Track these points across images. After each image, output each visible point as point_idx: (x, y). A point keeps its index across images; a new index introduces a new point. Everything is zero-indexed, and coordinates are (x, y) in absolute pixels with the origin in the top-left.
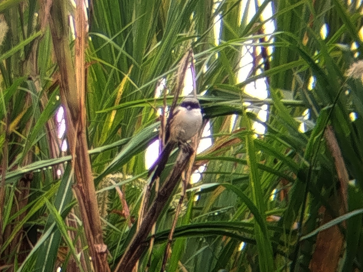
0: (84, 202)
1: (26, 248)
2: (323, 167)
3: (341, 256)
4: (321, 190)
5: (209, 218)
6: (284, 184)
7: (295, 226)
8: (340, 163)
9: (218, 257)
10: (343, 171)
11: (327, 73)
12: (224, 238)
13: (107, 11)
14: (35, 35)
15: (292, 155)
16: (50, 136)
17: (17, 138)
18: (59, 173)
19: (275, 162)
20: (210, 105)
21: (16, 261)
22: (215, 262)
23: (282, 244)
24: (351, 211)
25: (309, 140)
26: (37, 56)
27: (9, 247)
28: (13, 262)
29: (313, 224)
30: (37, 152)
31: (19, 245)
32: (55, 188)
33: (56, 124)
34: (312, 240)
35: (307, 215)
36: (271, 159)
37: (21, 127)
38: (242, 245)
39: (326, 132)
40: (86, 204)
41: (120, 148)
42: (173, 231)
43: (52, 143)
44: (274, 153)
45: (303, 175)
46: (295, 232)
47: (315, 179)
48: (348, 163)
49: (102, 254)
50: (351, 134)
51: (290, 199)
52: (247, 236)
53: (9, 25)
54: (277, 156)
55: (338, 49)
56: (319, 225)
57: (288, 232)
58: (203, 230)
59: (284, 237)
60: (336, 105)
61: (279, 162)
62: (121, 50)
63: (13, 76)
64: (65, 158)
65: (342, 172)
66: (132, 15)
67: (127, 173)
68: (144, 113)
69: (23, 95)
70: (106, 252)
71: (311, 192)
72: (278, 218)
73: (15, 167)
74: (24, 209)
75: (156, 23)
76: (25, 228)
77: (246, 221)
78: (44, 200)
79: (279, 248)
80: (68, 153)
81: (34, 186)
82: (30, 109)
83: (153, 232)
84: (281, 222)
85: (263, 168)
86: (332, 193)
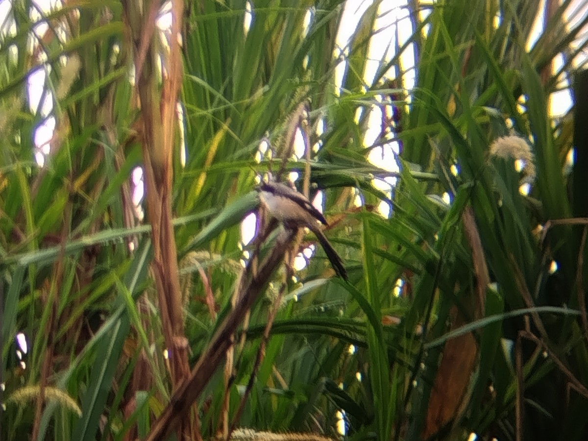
0: (164, 284)
1: (85, 337)
2: (458, 258)
3: (474, 370)
4: (453, 287)
5: (313, 313)
6: (408, 277)
7: (419, 330)
8: (479, 255)
9: (321, 363)
10: (482, 264)
11: (470, 143)
12: (331, 338)
13: (204, 48)
14: (113, 74)
15: (420, 242)
16: (124, 201)
17: (83, 201)
18: (132, 246)
19: (399, 248)
20: (322, 173)
21: (72, 353)
22: (318, 368)
23: (401, 350)
24: (488, 315)
25: (443, 225)
26: (114, 100)
27: (65, 337)
28: (68, 352)
29: (441, 328)
30: (106, 220)
31: (78, 334)
32: (127, 264)
33: (132, 185)
34: (439, 349)
35: (434, 316)
36: (394, 245)
37: (89, 187)
38: (352, 349)
39: (464, 216)
40: (166, 286)
41: (209, 220)
42: (270, 325)
43: (127, 211)
44: (398, 238)
45: (431, 266)
46: (417, 338)
47: (447, 273)
48: (488, 254)
49: (181, 350)
50: (495, 221)
51: (414, 295)
52: (359, 337)
53: (82, 60)
54: (402, 242)
55: (484, 113)
56: (449, 329)
57: (409, 336)
58: (305, 327)
59: (404, 342)
60: (478, 182)
61: (404, 249)
62: (219, 95)
63: (83, 124)
64: (140, 229)
65: (481, 267)
66: (233, 57)
67: (215, 251)
68: (241, 178)
69: (94, 149)
70: (187, 348)
71: (440, 287)
72: (397, 321)
73: (78, 236)
74: (86, 289)
75: (263, 69)
76: (86, 313)
77: (358, 319)
78: (114, 278)
79: (398, 355)
80: (145, 221)
81: (100, 261)
82: (102, 165)
83: (246, 325)
84: (401, 326)
85: (384, 255)
86: (468, 289)
